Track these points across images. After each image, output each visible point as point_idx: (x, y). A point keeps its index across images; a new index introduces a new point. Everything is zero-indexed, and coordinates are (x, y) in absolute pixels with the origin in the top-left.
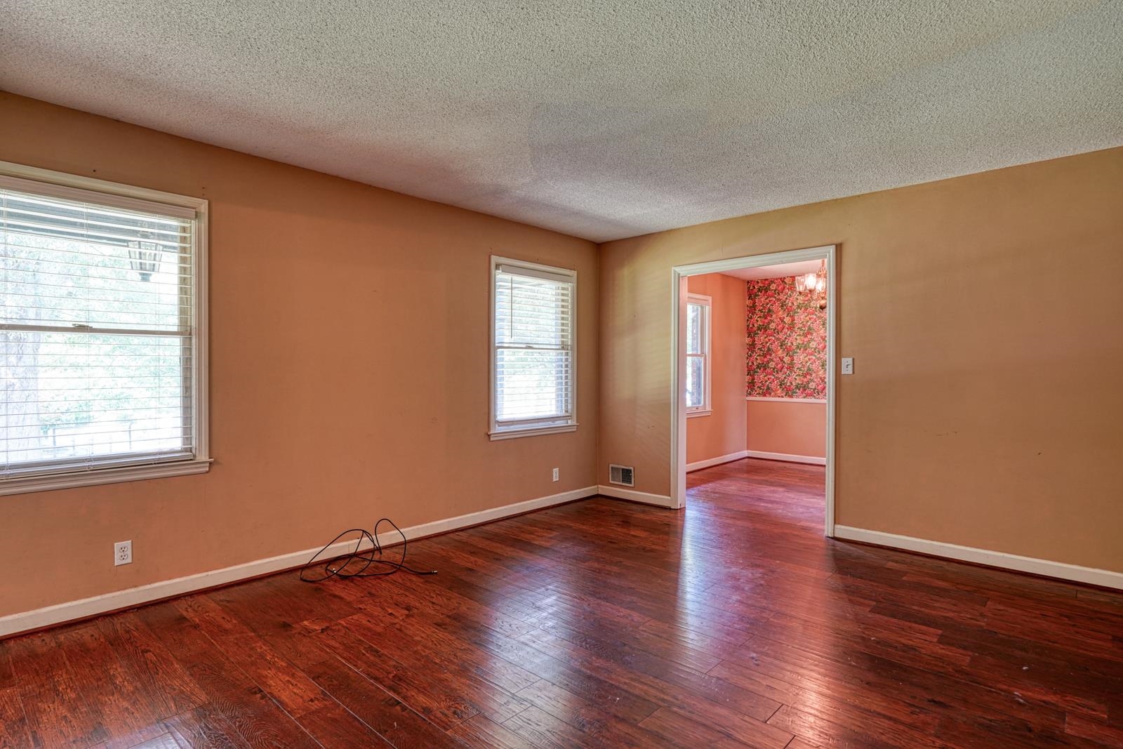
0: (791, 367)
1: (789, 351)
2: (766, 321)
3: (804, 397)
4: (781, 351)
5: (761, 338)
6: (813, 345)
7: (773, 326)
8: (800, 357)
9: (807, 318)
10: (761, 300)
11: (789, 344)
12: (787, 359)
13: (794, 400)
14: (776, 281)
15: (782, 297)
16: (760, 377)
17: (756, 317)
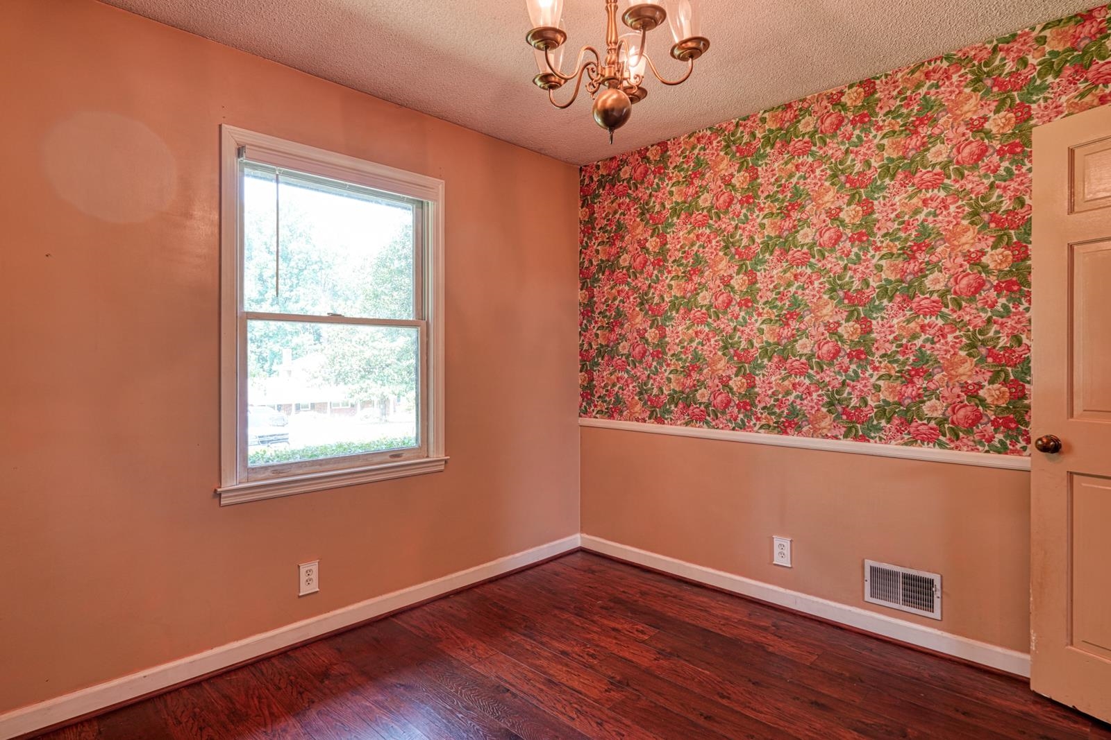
0: (659, 354)
1: (656, 314)
2: (614, 251)
3: (687, 424)
4: (640, 317)
5: (604, 289)
6: (704, 298)
7: (625, 260)
8: (678, 330)
9: (692, 235)
10: (604, 204)
11: (656, 300)
12: (651, 334)
13: (666, 428)
14: (631, 159)
15: (643, 193)
16: (604, 374)
17: (594, 244)
